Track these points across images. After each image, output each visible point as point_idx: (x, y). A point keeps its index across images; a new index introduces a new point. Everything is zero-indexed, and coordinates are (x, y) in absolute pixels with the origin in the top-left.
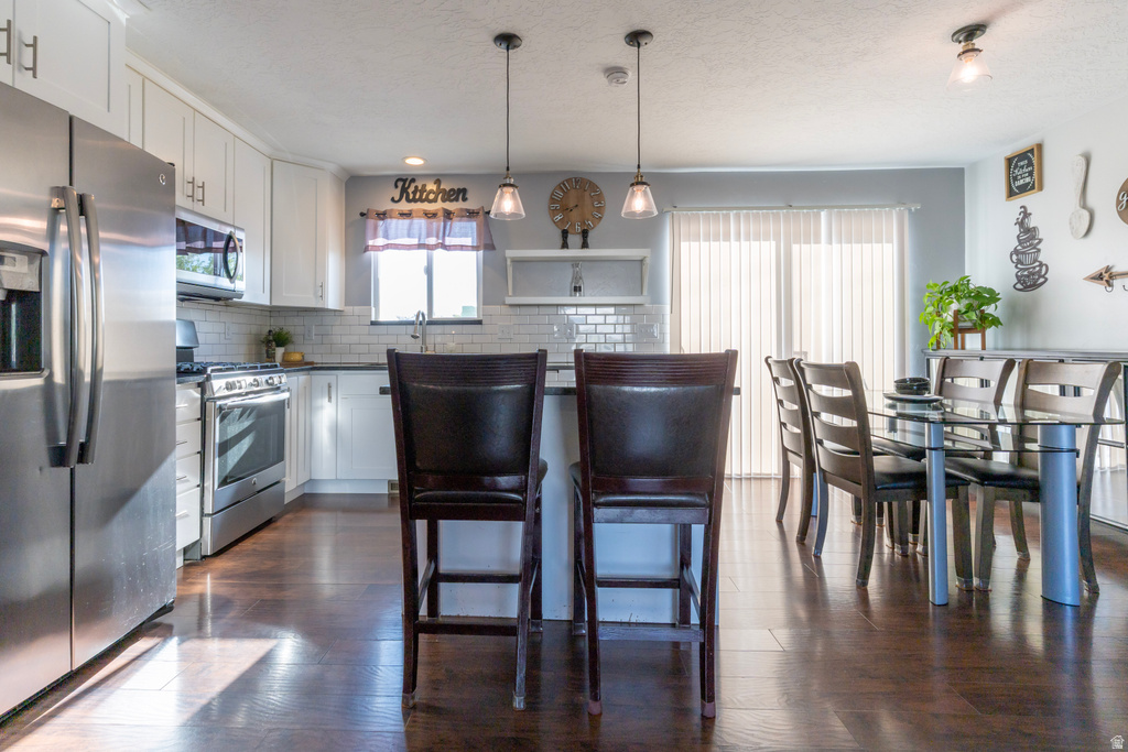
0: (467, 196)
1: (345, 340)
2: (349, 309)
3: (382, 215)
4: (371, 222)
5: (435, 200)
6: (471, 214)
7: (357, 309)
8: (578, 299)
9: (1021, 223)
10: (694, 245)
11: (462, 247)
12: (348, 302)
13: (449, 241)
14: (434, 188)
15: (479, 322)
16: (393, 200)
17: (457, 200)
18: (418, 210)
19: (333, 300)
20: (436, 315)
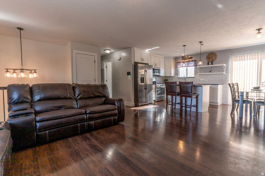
1: (175, 80)
2: (175, 76)
3: (180, 63)
4: (178, 64)
5: (187, 59)
6: (193, 61)
7: (177, 76)
8: (211, 73)
10: (236, 62)
11: (191, 66)
12: (175, 75)
13: (189, 65)
14: (187, 57)
15: (194, 77)
16: (181, 60)
17: (191, 59)
18: (185, 61)
19: (173, 75)
20: (188, 77)
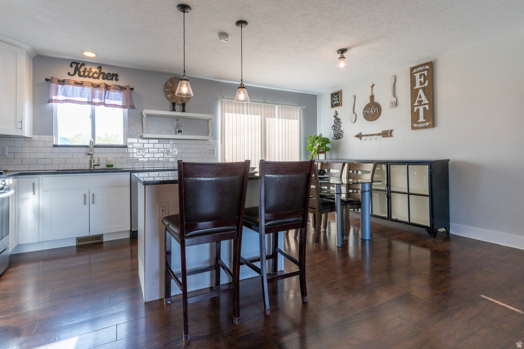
0: (118, 78)
1: (33, 156)
2: (36, 137)
3: (63, 82)
4: (53, 85)
5: (98, 78)
6: (121, 88)
7: (44, 138)
8: (179, 136)
9: (335, 116)
10: (230, 114)
11: (116, 106)
12: (34, 133)
13: (107, 102)
14: (98, 71)
15: (126, 147)
16: (69, 74)
17: (112, 79)
18: (87, 82)
19: (27, 132)
20: (97, 142)
